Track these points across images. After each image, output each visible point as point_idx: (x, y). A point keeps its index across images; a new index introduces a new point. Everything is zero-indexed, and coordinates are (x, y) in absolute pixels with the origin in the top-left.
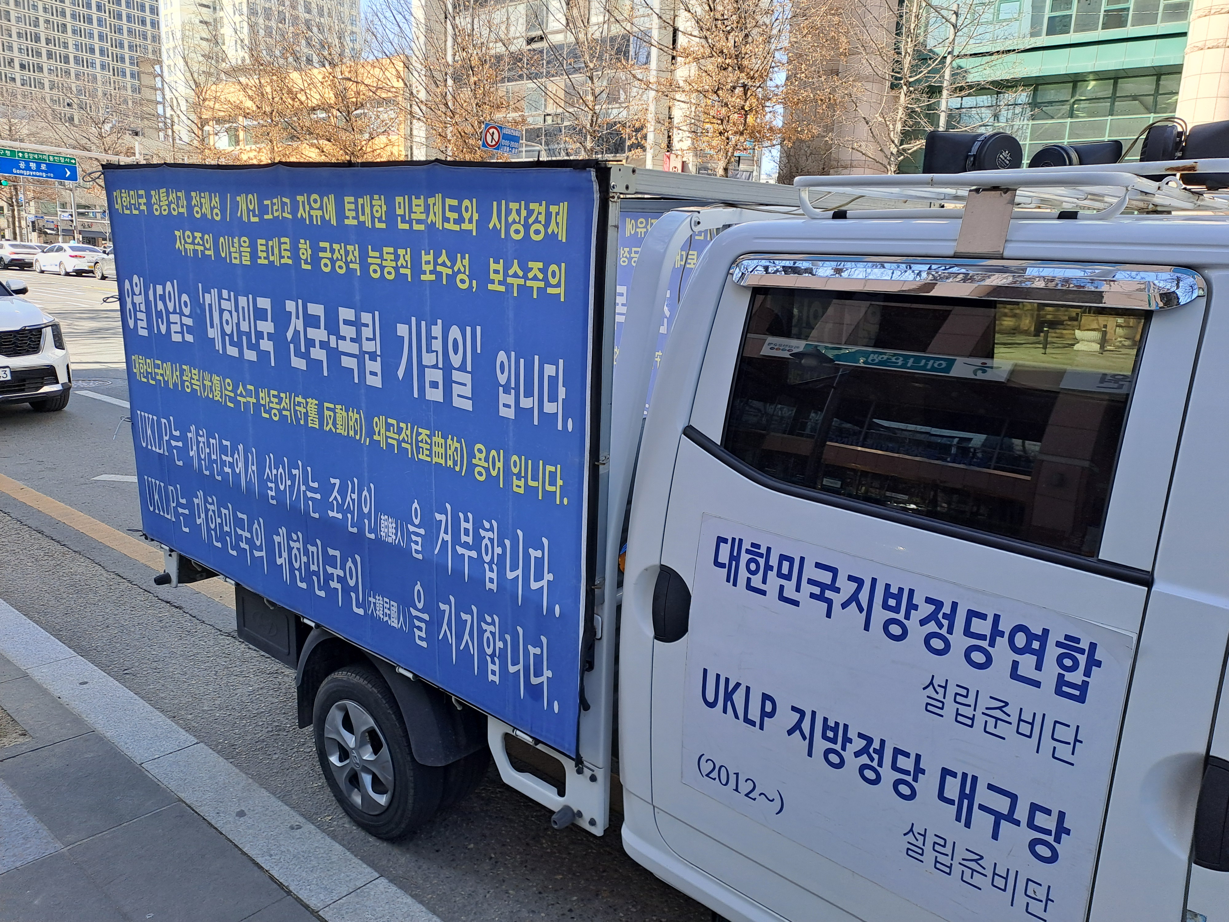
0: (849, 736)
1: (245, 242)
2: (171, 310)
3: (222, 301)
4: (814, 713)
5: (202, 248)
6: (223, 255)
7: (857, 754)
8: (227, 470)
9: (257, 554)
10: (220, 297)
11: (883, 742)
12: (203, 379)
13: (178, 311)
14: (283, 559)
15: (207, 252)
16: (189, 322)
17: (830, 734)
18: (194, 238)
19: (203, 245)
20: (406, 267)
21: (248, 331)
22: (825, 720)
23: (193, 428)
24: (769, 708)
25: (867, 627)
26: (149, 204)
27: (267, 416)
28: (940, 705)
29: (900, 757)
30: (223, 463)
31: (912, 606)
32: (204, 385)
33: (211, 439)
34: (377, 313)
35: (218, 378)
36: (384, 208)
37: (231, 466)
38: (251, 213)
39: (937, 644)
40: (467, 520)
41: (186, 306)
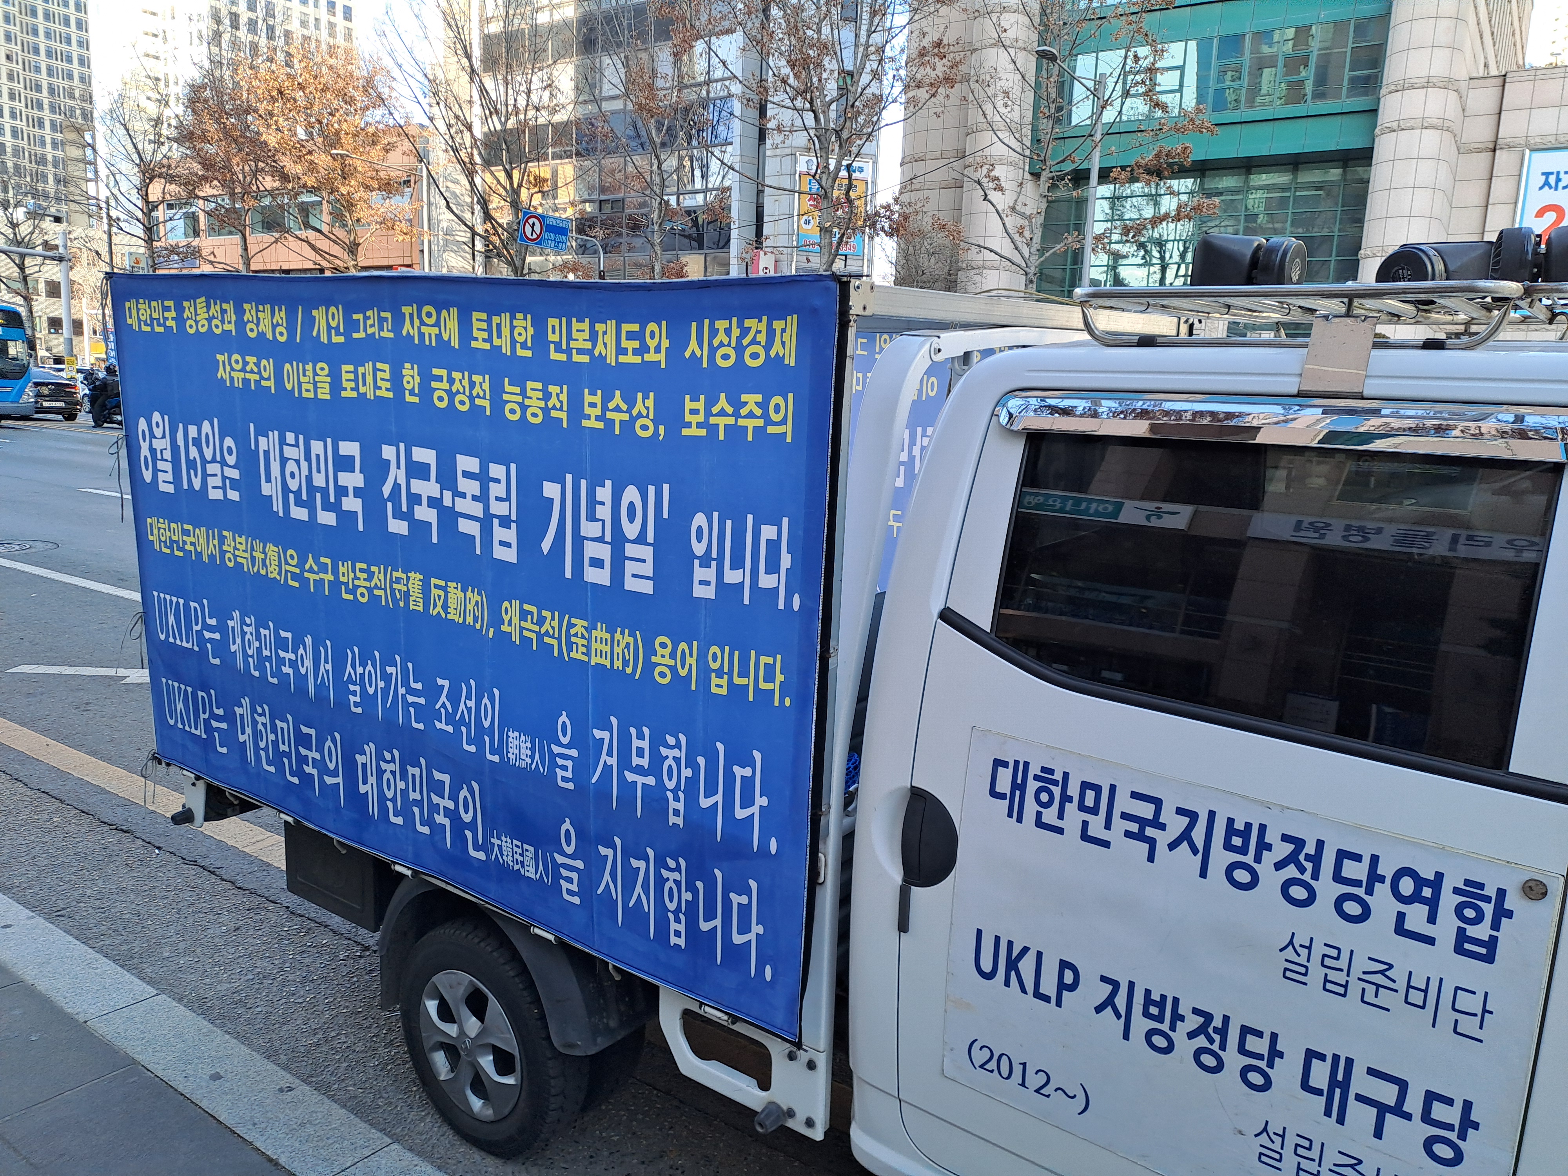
0: (1180, 1012)
1: (322, 369)
2: (209, 457)
3: (285, 447)
4: (1131, 985)
5: (257, 377)
6: (289, 387)
7: (1191, 1035)
8: (286, 670)
9: (329, 780)
10: (283, 442)
11: (1226, 1019)
12: (252, 549)
13: (218, 459)
14: (369, 785)
15: (264, 383)
16: (235, 474)
17: (1154, 1010)
18: (246, 363)
19: (259, 373)
20: (561, 409)
21: (324, 485)
22: (1148, 992)
23: (236, 614)
24: (1069, 978)
25: (1203, 874)
26: (180, 320)
27: (351, 597)
28: (1303, 970)
29: (1249, 1037)
30: (281, 661)
31: (1264, 846)
32: (253, 558)
33: (261, 630)
34: (513, 466)
35: (276, 549)
36: (531, 331)
37: (293, 664)
38: (333, 331)
39: (1299, 893)
40: (641, 737)
41: (230, 453)
